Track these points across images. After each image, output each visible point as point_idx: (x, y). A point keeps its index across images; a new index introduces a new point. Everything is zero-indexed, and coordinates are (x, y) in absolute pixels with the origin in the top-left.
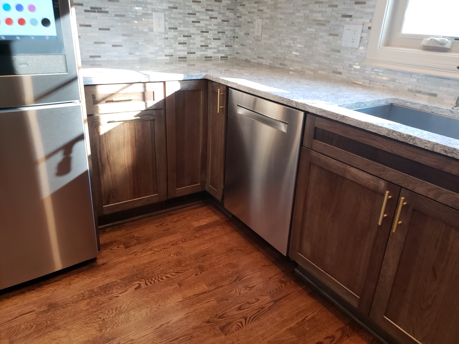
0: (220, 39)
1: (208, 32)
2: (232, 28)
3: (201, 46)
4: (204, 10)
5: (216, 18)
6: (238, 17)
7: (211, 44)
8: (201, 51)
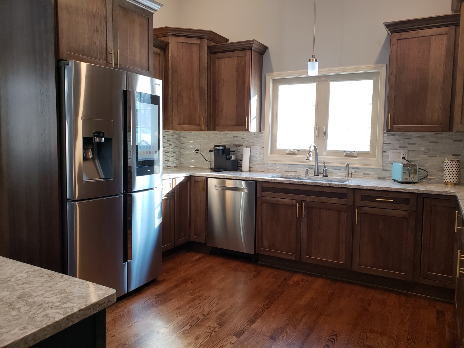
0: (174, 156)
1: (168, 153)
2: (179, 150)
3: (166, 161)
4: (166, 141)
5: (172, 145)
6: (181, 144)
7: (170, 159)
8: (166, 163)
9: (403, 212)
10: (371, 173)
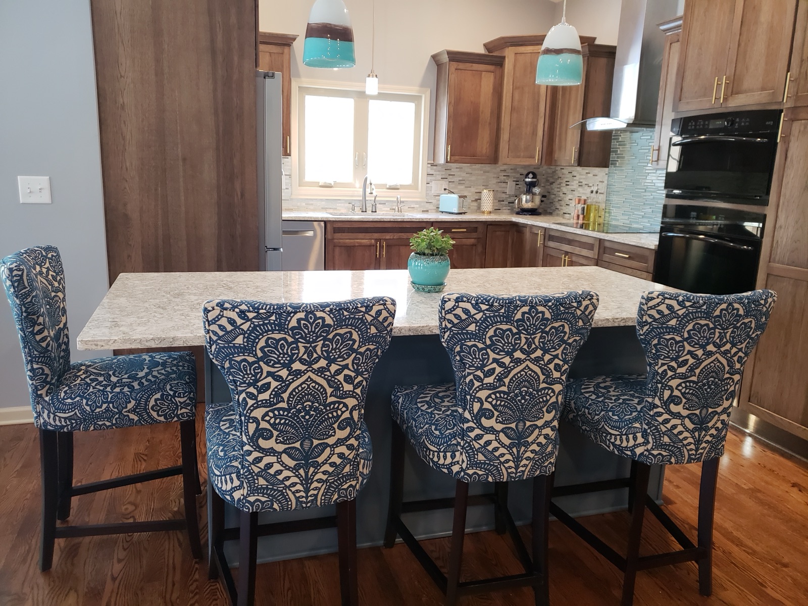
9: (473, 240)
10: (415, 206)
